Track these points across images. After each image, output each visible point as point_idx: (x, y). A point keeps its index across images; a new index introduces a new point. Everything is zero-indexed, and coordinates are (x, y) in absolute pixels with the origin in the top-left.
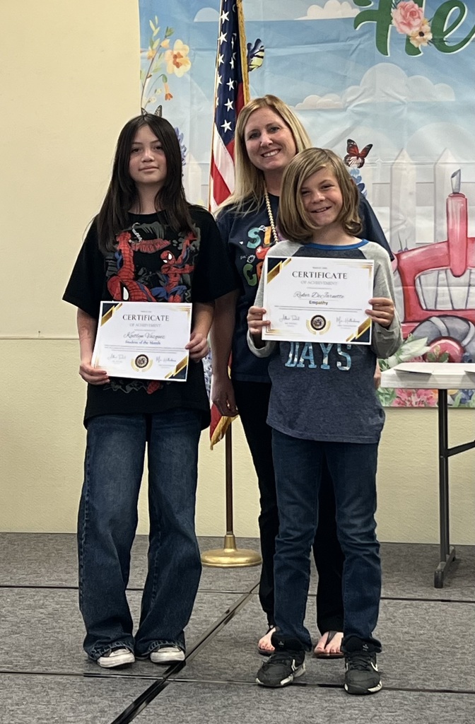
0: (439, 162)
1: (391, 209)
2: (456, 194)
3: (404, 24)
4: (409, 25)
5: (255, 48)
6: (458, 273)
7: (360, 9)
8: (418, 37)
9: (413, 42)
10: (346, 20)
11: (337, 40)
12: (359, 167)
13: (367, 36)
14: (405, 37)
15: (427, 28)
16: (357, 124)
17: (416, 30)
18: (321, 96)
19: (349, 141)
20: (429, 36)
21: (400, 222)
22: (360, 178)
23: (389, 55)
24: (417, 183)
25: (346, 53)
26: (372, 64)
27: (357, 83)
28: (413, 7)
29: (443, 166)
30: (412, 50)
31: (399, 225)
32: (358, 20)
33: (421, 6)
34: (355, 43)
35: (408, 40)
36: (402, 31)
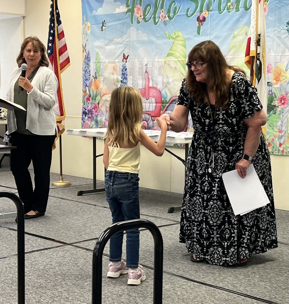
0: (143, 61)
1: (133, 77)
2: (146, 72)
3: (137, 13)
4: (138, 13)
5: (104, 24)
6: (147, 99)
7: (128, 8)
8: (140, 18)
9: (139, 19)
10: (124, 12)
11: (122, 20)
12: (126, 63)
13: (129, 18)
14: (137, 18)
15: (142, 14)
16: (125, 48)
17: (140, 15)
18: (118, 38)
19: (124, 54)
20: (142, 17)
21: (135, 81)
22: (126, 66)
23: (133, 24)
24: (139, 68)
25: (123, 24)
26: (130, 27)
27: (126, 34)
28: (139, 7)
29: (143, 62)
30: (138, 22)
31: (135, 82)
32: (127, 12)
33: (141, 7)
34: (126, 20)
35: (138, 19)
36: (137, 16)
